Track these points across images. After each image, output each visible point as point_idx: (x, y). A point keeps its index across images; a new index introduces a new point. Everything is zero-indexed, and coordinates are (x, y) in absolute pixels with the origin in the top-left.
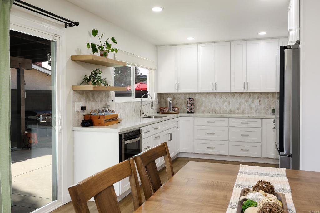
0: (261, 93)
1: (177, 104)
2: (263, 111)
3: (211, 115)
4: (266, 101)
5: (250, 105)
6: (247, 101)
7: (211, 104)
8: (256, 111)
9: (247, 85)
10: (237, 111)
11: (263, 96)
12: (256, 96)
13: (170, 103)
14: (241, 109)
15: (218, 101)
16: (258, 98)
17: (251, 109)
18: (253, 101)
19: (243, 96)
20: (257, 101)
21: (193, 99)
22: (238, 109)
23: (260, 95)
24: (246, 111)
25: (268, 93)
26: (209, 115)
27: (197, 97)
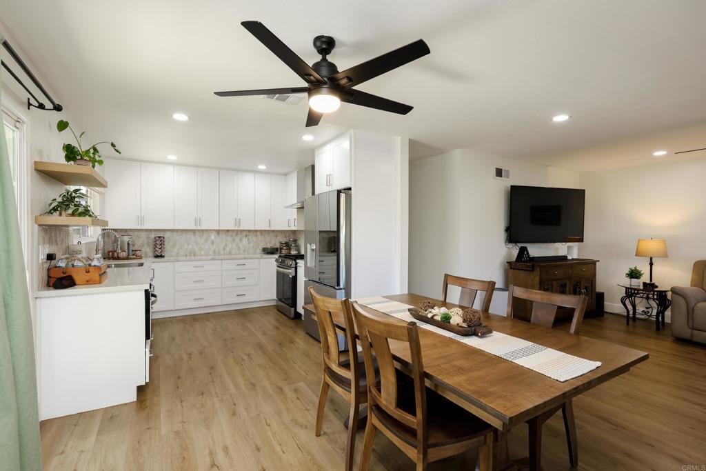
0: (250, 231)
1: (134, 245)
2: (251, 251)
3: (188, 258)
4: (255, 239)
5: (237, 245)
6: (234, 240)
7: (188, 244)
8: (244, 251)
9: (238, 221)
10: (222, 252)
11: (251, 233)
12: (244, 234)
13: (128, 244)
14: (228, 249)
15: (199, 240)
16: (246, 236)
17: (239, 248)
18: (241, 240)
19: (230, 233)
20: (245, 240)
21: (164, 238)
22: (224, 249)
23: (248, 233)
24: (233, 252)
25: (256, 231)
26: (185, 258)
27: (167, 235)
